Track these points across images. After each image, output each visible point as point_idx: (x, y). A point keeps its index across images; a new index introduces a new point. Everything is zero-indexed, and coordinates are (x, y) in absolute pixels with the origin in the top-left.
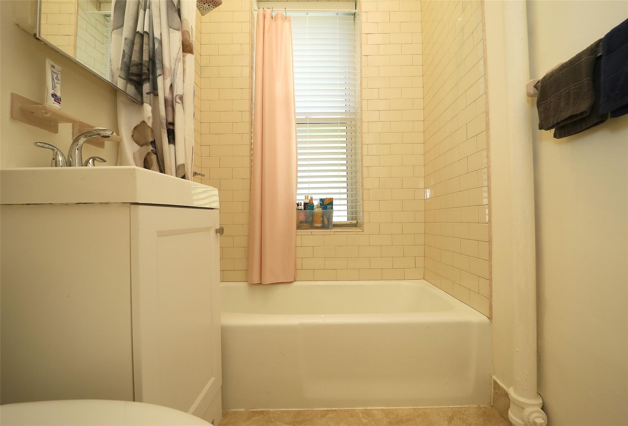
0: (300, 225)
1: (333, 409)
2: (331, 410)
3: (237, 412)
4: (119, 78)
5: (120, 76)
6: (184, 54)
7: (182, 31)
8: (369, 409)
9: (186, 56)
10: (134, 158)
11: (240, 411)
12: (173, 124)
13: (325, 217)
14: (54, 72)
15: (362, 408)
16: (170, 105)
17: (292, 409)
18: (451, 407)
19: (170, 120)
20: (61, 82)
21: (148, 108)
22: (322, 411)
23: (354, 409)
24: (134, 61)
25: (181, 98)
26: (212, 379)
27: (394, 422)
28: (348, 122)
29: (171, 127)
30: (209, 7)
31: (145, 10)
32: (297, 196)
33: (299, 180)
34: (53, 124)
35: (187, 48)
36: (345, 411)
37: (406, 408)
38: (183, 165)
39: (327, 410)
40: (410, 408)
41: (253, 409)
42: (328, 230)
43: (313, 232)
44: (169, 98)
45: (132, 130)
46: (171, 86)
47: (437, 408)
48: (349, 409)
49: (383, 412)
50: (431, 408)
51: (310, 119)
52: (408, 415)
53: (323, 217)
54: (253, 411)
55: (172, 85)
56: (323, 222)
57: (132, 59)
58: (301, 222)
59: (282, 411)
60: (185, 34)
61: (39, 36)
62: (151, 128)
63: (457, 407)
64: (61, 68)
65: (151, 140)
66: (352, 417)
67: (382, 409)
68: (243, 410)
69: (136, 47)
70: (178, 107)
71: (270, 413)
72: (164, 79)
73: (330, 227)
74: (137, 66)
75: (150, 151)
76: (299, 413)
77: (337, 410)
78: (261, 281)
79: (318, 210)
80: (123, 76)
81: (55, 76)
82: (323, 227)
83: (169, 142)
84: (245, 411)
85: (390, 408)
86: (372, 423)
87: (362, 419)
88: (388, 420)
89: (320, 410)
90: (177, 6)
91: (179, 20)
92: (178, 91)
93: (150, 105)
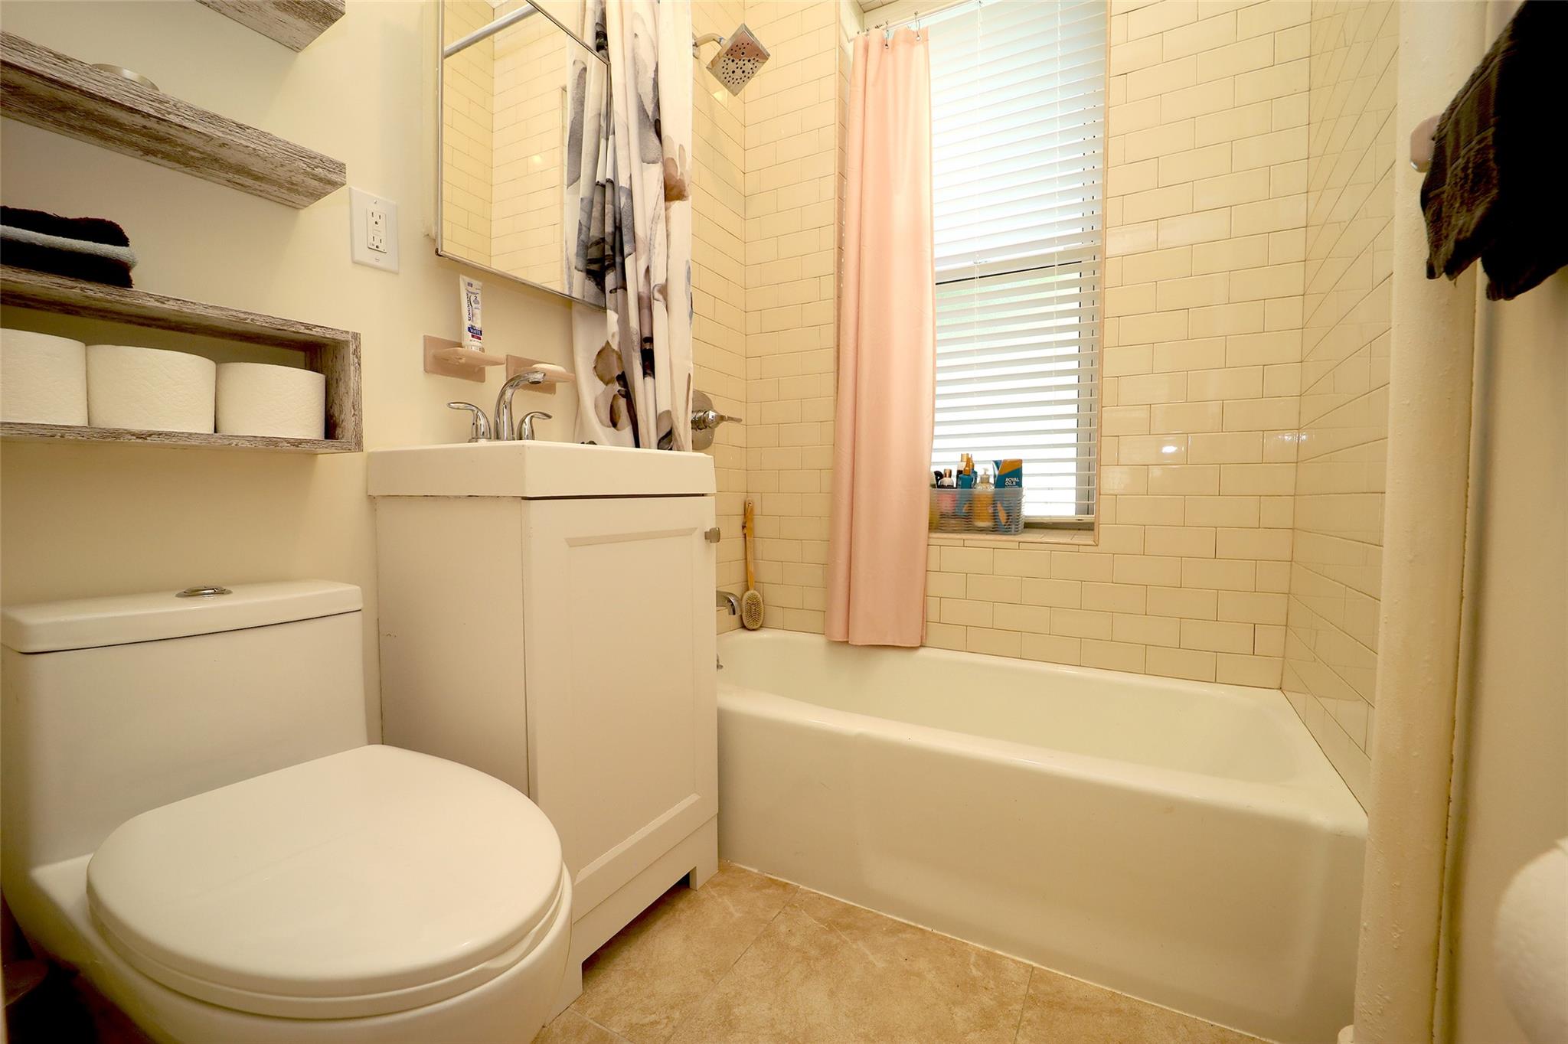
0: (938, 523)
1: (920, 926)
2: (914, 927)
3: (744, 871)
4: (576, 271)
5: (576, 268)
6: (668, 203)
7: (663, 163)
8: (998, 955)
9: (670, 206)
10: (596, 407)
11: (751, 871)
12: (650, 340)
13: (999, 505)
14: (472, 293)
15: (983, 947)
16: (645, 305)
17: (839, 899)
18: (1222, 1026)
19: (646, 334)
20: (482, 306)
21: (612, 317)
22: (895, 921)
23: (964, 943)
24: (593, 236)
25: (664, 290)
26: (693, 798)
27: (1042, 1000)
28: (1087, 260)
29: (647, 346)
30: (743, 75)
31: (607, 139)
32: (934, 454)
33: (939, 417)
34: (476, 370)
35: (673, 192)
36: (945, 939)
37: (1092, 983)
38: (668, 412)
39: (906, 924)
40: (1102, 989)
41: (771, 874)
42: (1004, 537)
43: (967, 539)
44: (643, 292)
45: (595, 357)
46: (648, 270)
47: (1179, 1014)
48: (952, 939)
49: (1027, 971)
50: (1162, 1009)
51: (981, 266)
52: (1086, 1000)
53: (994, 504)
54: (770, 879)
55: (648, 267)
56: (995, 516)
57: (591, 235)
58: (943, 516)
59: (822, 896)
60: (667, 164)
61: (442, 251)
62: (617, 352)
63: (1241, 1035)
64: (481, 284)
65: (618, 372)
66: (953, 955)
67: (1030, 965)
68: (756, 871)
69: (596, 213)
70: (658, 307)
71: (797, 892)
72: (636, 260)
73: (1013, 530)
74: (596, 245)
75: (616, 392)
76: (848, 910)
77: (928, 931)
78: (848, 637)
79: (985, 489)
80: (580, 266)
81: (473, 298)
82: (995, 530)
83: (645, 374)
84: (757, 874)
85: (1050, 970)
86: (989, 982)
87: (972, 967)
88: (1031, 991)
89: (892, 920)
90: (654, 116)
91: (657, 141)
92: (658, 278)
93: (616, 311)
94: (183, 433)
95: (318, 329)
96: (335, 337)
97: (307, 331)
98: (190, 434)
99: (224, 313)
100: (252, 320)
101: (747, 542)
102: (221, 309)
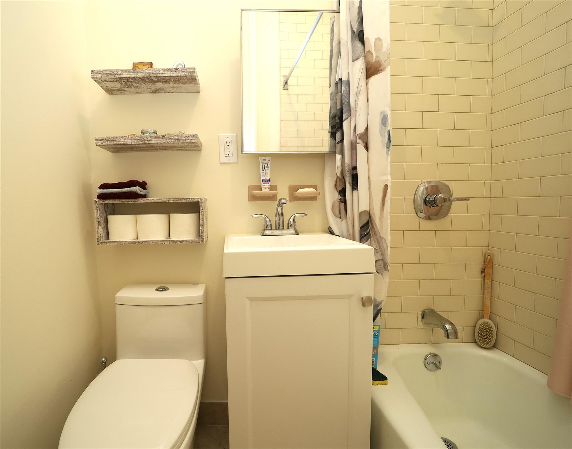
6: (367, 80)
7: (365, 56)
9: (369, 81)
10: (332, 207)
14: (265, 163)
16: (353, 148)
19: (354, 165)
20: (270, 168)
29: (354, 172)
35: (371, 71)
38: (366, 212)
44: (352, 140)
46: (355, 126)
55: (355, 124)
62: (339, 177)
65: (339, 189)
72: (351, 121)
75: (339, 200)
81: (266, 166)
83: (353, 189)
90: (358, 30)
91: (360, 45)
92: (359, 130)
93: (339, 154)
94: (150, 241)
95: (189, 199)
96: (194, 201)
97: (185, 201)
98: (152, 241)
99: (161, 200)
100: (168, 201)
101: (485, 284)
102: (160, 199)
